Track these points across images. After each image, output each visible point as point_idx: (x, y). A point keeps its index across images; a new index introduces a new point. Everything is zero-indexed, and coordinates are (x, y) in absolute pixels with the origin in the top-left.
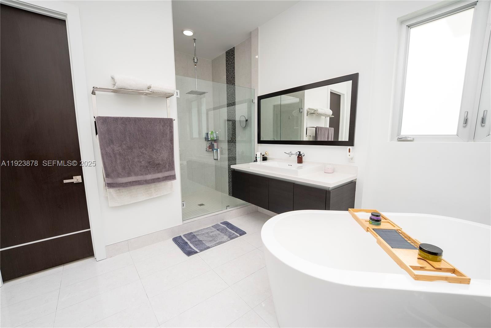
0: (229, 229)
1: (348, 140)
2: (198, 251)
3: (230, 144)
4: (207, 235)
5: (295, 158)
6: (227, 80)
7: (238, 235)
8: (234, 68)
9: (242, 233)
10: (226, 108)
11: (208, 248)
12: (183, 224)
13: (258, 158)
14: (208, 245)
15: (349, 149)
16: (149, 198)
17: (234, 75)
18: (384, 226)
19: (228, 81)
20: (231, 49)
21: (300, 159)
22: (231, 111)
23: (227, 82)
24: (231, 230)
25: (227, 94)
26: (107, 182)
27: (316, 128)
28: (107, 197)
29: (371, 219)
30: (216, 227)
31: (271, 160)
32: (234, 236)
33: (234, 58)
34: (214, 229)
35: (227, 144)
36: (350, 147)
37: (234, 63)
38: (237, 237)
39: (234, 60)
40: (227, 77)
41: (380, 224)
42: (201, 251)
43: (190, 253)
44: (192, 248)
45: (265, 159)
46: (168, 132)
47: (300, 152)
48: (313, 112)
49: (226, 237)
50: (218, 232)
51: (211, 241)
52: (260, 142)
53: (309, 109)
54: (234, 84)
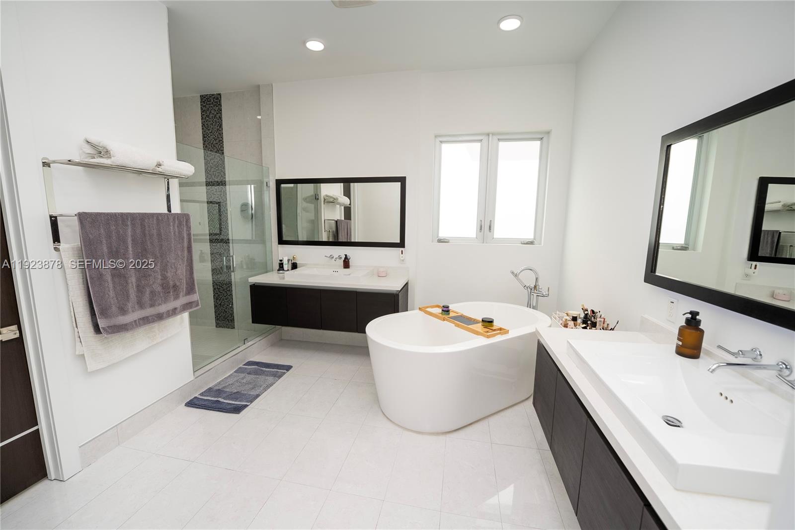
0: (264, 369)
1: (399, 242)
2: (248, 404)
3: (214, 244)
4: (238, 384)
5: (341, 262)
6: (204, 141)
7: (285, 371)
8: (221, 126)
9: (288, 368)
10: (205, 187)
11: (258, 396)
12: (196, 378)
13: (285, 264)
14: (253, 393)
15: (402, 251)
16: (150, 345)
17: (222, 138)
18: (452, 314)
19: (206, 143)
20: (213, 95)
21: (346, 264)
22: (216, 192)
23: (204, 144)
24: (269, 368)
25: (206, 164)
26: (103, 326)
27: (337, 221)
28: (84, 355)
29: (443, 310)
30: (239, 371)
31: (303, 266)
32: (279, 374)
33: (221, 110)
34: (242, 375)
35: (209, 244)
36: (403, 249)
37: (220, 118)
38: (284, 373)
39: (221, 113)
40: (204, 137)
41: (449, 314)
42: (251, 402)
43: (237, 410)
44: (234, 404)
45: (294, 266)
46: (185, 236)
47: (346, 255)
48: (332, 200)
49: (270, 379)
50: (252, 376)
51: (253, 388)
52: (281, 241)
53: (327, 196)
54: (223, 150)
